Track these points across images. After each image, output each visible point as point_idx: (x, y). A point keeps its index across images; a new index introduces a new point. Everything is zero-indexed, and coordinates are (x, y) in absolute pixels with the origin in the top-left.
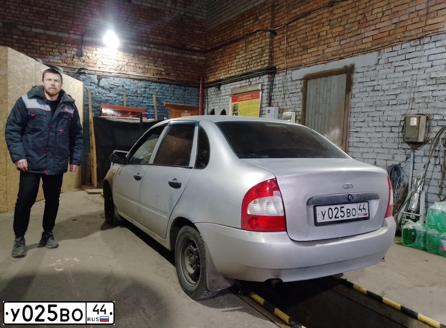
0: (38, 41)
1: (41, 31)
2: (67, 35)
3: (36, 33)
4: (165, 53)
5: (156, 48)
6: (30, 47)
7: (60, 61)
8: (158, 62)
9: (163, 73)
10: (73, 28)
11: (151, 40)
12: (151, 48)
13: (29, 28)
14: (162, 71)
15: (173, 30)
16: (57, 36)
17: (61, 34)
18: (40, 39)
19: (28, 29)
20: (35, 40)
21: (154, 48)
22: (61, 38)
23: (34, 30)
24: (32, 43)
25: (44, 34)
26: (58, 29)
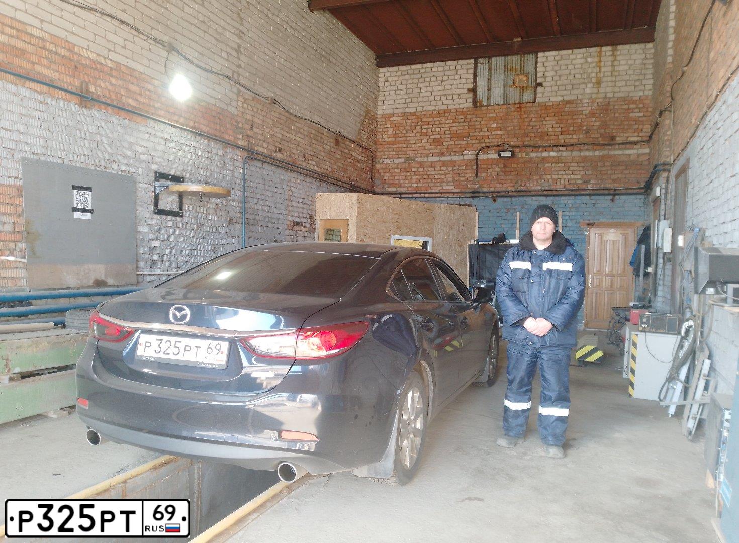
0: (433, 169)
1: (436, 159)
2: (461, 158)
3: (432, 163)
4: (582, 154)
5: (569, 151)
6: (425, 177)
7: (453, 187)
8: (571, 169)
9: (578, 182)
10: (467, 149)
11: (563, 141)
12: (562, 151)
13: (426, 158)
14: (578, 179)
15: (595, 121)
16: (451, 161)
17: (455, 158)
18: (435, 167)
19: (425, 160)
20: (431, 169)
21: (566, 151)
22: (455, 162)
23: (431, 159)
24: (428, 173)
25: (440, 161)
26: (452, 153)
